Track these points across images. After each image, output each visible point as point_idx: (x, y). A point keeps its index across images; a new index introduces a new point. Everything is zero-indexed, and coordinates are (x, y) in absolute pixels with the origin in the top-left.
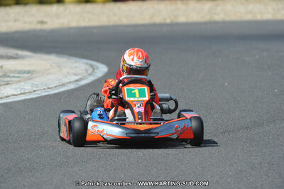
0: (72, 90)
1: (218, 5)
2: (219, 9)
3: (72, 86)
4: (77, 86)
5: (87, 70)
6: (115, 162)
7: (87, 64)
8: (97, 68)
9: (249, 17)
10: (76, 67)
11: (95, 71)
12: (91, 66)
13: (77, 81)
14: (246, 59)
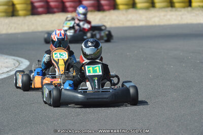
0: (5, 78)
1: (106, 16)
2: (107, 18)
3: (5, 76)
4: (8, 75)
5: (14, 64)
6: (38, 129)
7: (14, 60)
8: (22, 62)
9: (128, 24)
10: (7, 62)
11: (21, 64)
12: (18, 61)
13: (8, 72)
14: (128, 54)
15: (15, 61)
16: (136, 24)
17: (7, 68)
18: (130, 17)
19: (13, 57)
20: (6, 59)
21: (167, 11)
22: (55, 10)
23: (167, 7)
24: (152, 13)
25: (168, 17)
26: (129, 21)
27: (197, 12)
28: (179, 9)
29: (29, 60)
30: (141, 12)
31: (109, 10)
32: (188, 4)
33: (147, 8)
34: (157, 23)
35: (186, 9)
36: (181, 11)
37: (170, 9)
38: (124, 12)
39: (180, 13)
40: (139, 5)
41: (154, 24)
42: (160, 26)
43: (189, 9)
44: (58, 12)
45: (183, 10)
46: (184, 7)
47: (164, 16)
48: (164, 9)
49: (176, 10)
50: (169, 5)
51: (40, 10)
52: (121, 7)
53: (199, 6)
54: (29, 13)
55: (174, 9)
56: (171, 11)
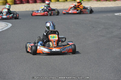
15: (5, 24)
17: (2, 27)
18: (56, 5)
19: (5, 23)
20: (2, 23)
22: (24, 2)
26: (56, 7)
29: (12, 24)
30: (61, 3)
38: (54, 3)
41: (67, 8)
44: (26, 3)
48: (71, 2)
51: (18, 2)
54: (13, 3)
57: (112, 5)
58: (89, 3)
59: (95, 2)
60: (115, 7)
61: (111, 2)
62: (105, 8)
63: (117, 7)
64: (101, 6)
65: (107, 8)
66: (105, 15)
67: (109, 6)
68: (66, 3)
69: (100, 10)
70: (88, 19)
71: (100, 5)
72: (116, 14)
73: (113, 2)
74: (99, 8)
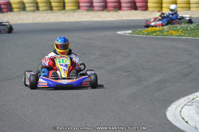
16: (25, 22)
18: (21, 16)
21: (47, 13)
23: (48, 10)
24: (37, 14)
25: (48, 17)
27: (70, 14)
28: (56, 12)
30: (29, 13)
31: (7, 12)
32: (62, 8)
33: (33, 11)
34: (40, 22)
35: (61, 11)
36: (57, 13)
37: (50, 11)
38: (17, 14)
39: (57, 14)
40: (28, 9)
41: (38, 22)
42: (42, 23)
43: (64, 11)
45: (59, 12)
46: (60, 10)
47: (46, 16)
48: (45, 12)
49: (54, 12)
50: (49, 8)
52: (15, 10)
53: (71, 10)
55: (52, 12)
56: (50, 13)
57: (113, 18)
58: (75, 14)
59: (85, 13)
60: (116, 21)
61: (111, 13)
62: (101, 22)
63: (121, 20)
64: (94, 20)
65: (104, 22)
66: (101, 34)
67: (108, 20)
68: (38, 13)
69: (93, 26)
70: (73, 40)
71: (92, 17)
72: (119, 33)
73: (114, 12)
74: (92, 22)
